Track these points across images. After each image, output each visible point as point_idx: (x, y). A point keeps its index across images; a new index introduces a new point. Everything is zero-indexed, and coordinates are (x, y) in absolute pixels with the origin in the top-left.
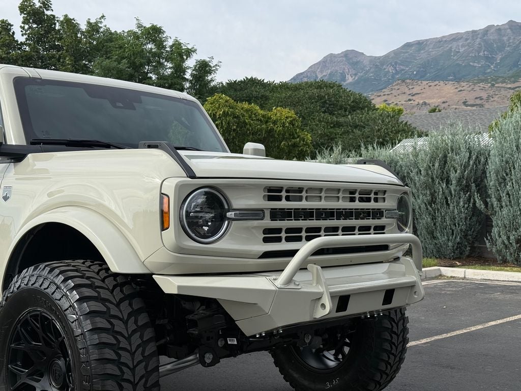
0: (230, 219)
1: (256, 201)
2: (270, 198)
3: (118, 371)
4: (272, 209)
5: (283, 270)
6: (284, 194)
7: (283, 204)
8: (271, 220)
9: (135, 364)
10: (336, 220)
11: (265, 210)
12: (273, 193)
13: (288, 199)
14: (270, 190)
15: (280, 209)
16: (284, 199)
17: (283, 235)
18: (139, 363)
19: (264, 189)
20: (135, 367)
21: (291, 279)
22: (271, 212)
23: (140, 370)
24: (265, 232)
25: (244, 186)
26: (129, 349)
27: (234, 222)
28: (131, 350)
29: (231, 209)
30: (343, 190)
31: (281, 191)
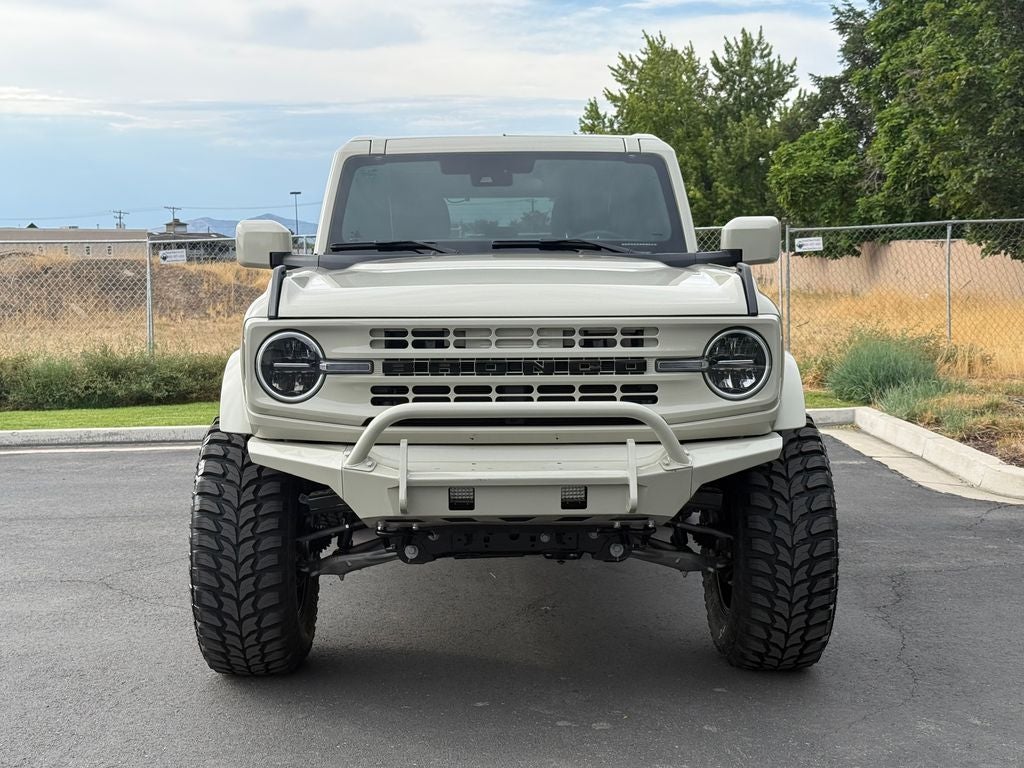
0: (325, 373)
1: (361, 349)
2: (390, 345)
3: (215, 544)
4: (387, 359)
6: (410, 339)
7: (410, 352)
8: (386, 375)
9: (240, 541)
10: (523, 376)
11: (375, 360)
12: (394, 337)
13: (416, 345)
14: (389, 332)
15: (401, 359)
16: (410, 345)
17: (410, 395)
18: (246, 540)
19: (373, 332)
20: (239, 544)
21: (363, 457)
22: (384, 364)
23: (247, 549)
24: (375, 390)
25: (342, 328)
26: (235, 522)
27: (328, 376)
28: (238, 524)
29: (325, 359)
30: (541, 330)
31: (405, 333)
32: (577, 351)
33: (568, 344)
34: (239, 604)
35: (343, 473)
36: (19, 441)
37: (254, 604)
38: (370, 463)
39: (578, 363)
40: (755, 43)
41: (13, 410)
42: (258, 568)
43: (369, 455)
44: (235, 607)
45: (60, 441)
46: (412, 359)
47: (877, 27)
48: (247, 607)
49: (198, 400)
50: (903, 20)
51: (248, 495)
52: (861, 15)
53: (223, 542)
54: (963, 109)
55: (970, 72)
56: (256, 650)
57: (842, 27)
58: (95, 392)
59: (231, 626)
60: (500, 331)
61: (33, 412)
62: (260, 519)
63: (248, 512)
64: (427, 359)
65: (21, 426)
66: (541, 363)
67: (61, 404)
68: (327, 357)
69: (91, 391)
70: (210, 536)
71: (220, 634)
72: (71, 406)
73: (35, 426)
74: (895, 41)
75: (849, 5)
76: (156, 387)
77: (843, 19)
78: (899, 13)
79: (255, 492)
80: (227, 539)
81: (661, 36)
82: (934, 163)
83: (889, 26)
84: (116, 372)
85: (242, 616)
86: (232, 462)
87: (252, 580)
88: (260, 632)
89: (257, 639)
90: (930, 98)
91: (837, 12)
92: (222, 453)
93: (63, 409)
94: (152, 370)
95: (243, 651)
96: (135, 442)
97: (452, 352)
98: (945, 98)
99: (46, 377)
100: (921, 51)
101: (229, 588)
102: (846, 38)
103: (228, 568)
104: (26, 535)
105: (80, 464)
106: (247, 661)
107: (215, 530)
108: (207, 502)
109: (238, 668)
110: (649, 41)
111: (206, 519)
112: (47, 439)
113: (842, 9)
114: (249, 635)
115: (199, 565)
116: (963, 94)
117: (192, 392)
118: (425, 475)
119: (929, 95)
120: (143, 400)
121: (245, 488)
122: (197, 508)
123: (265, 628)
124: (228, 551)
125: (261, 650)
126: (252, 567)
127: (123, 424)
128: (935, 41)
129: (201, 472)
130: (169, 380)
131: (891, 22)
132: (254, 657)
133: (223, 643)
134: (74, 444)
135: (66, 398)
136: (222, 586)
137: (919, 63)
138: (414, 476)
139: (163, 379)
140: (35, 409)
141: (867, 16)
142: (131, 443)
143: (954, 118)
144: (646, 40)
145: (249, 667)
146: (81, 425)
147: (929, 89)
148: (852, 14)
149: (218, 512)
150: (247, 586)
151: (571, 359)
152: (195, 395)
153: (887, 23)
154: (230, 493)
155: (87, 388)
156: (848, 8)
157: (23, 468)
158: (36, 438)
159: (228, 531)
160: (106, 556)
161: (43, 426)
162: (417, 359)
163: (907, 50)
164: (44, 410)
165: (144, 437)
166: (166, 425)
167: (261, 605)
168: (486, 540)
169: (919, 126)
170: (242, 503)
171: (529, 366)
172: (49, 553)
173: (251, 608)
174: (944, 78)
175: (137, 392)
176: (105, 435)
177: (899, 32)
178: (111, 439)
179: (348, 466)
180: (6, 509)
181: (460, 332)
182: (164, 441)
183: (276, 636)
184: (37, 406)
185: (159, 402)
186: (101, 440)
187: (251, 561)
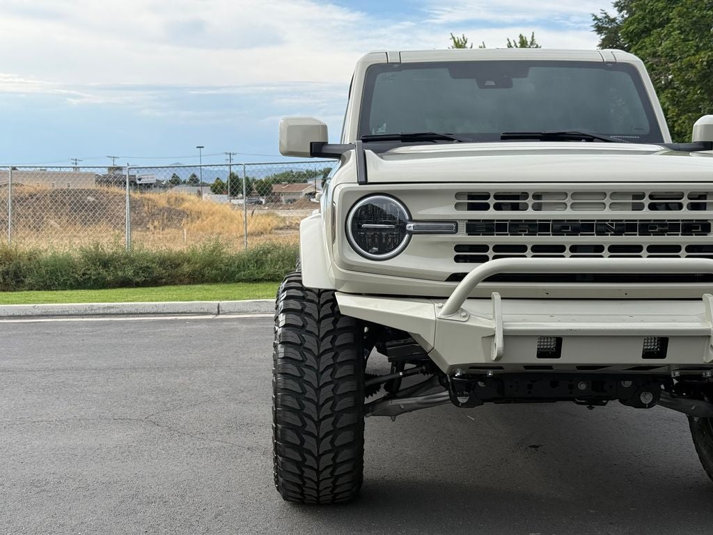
0: (411, 233)
1: (446, 211)
2: (472, 207)
3: (299, 388)
4: (469, 220)
5: (447, 298)
6: (492, 201)
7: (491, 214)
8: (469, 235)
9: (320, 385)
10: (595, 236)
11: (458, 222)
12: (476, 200)
13: (498, 207)
14: (471, 196)
15: (483, 220)
16: (492, 208)
17: (490, 253)
18: (326, 384)
19: (459, 195)
20: (320, 388)
21: (456, 309)
22: (467, 224)
23: (327, 392)
24: (458, 248)
25: (428, 191)
26: (317, 368)
27: (413, 236)
28: (318, 369)
29: (411, 220)
30: (615, 194)
31: (487, 197)
32: (646, 214)
33: (639, 207)
34: (319, 441)
35: (437, 323)
36: (39, 312)
37: (332, 442)
38: (464, 314)
39: (648, 224)
40: (529, 43)
41: (29, 290)
42: (337, 409)
43: (462, 307)
44: (316, 445)
45: (70, 312)
46: (494, 220)
47: (627, 28)
48: (325, 444)
49: (166, 284)
50: (646, 23)
51: (326, 344)
52: (614, 20)
53: (305, 385)
54: (704, 83)
55: (709, 56)
56: (329, 483)
57: (599, 29)
58: (90, 278)
59: (310, 461)
60: (576, 194)
61: (45, 292)
62: (337, 366)
63: (327, 360)
64: (507, 221)
65: (39, 301)
66: (612, 225)
67: (65, 286)
68: (414, 218)
69: (87, 276)
70: (294, 380)
71: (300, 469)
72: (72, 287)
73: (50, 301)
74: (640, 38)
75: (605, 13)
76: (136, 274)
77: (600, 24)
78: (643, 19)
79: (332, 342)
80: (309, 383)
81: (464, 38)
82: (680, 122)
83: (636, 28)
84: (106, 263)
85: (320, 453)
86: (310, 315)
87: (332, 419)
88: (335, 466)
89: (332, 473)
90: (679, 75)
91: (596, 19)
92: (300, 308)
93: (66, 290)
94: (132, 261)
95: (318, 483)
96: (127, 314)
97: (530, 214)
98: (691, 75)
99: (53, 266)
100: (660, 45)
101: (311, 427)
102: (603, 37)
103: (310, 409)
104: (71, 382)
105: (91, 329)
106: (318, 491)
107: (299, 375)
108: (291, 350)
109: (308, 497)
110: (455, 41)
111: (290, 366)
112: (60, 310)
113: (599, 16)
114: (325, 469)
115: (283, 406)
116: (704, 72)
117: (162, 278)
118: (519, 326)
119: (679, 73)
120: (125, 283)
121: (323, 338)
122: (281, 355)
123: (341, 463)
124: (310, 393)
125: (333, 483)
126: (332, 408)
127: (116, 300)
128: (671, 38)
129: (282, 324)
130: (146, 269)
131: (638, 25)
132: (326, 488)
133: (301, 477)
134: (81, 315)
135: (69, 282)
136: (305, 424)
137: (659, 53)
138: (509, 325)
139: (141, 268)
140: (45, 290)
141: (617, 21)
142: (124, 314)
143: (697, 89)
144: (453, 40)
145: (318, 497)
146: (84, 301)
147: (678, 68)
148: (607, 20)
149: (301, 359)
150: (327, 426)
151: (640, 221)
152: (164, 280)
153: (635, 25)
154: (310, 342)
155: (84, 274)
156: (604, 15)
157: (48, 332)
158: (52, 310)
159: (310, 376)
160: (142, 399)
161: (56, 302)
162: (497, 221)
163: (650, 44)
164: (51, 290)
165: (133, 310)
166: (149, 301)
167: (338, 443)
168: (530, 387)
169: (669, 95)
170: (321, 352)
171: (602, 227)
172: (95, 396)
173: (329, 445)
174: (689, 60)
175: (122, 277)
176: (104, 308)
177: (643, 32)
178: (109, 311)
179: (443, 317)
180: (46, 362)
181: (537, 196)
182: (149, 313)
183: (349, 470)
184: (47, 287)
185: (138, 285)
186: (101, 312)
187: (331, 402)
